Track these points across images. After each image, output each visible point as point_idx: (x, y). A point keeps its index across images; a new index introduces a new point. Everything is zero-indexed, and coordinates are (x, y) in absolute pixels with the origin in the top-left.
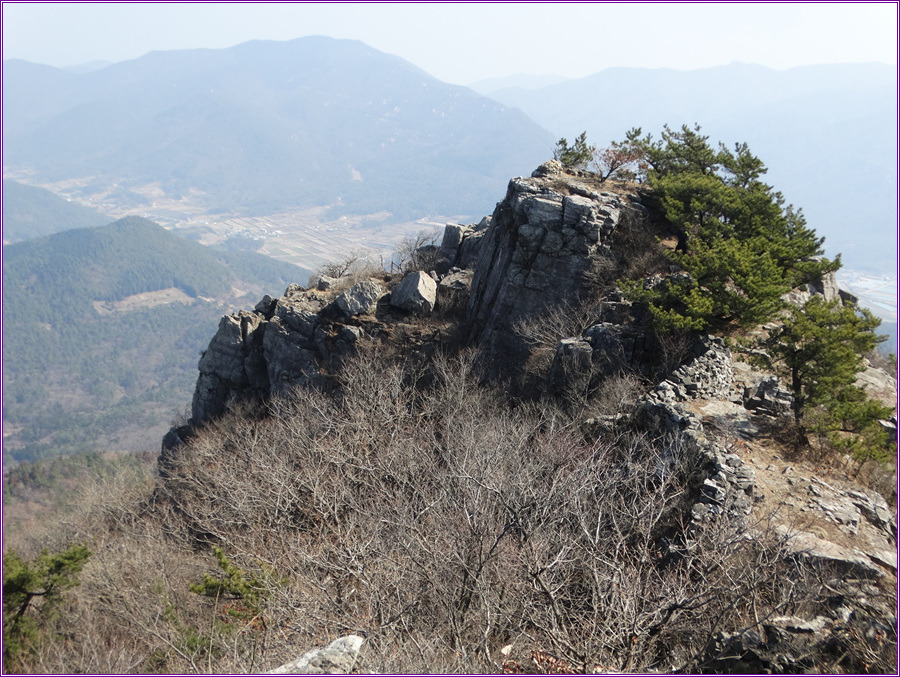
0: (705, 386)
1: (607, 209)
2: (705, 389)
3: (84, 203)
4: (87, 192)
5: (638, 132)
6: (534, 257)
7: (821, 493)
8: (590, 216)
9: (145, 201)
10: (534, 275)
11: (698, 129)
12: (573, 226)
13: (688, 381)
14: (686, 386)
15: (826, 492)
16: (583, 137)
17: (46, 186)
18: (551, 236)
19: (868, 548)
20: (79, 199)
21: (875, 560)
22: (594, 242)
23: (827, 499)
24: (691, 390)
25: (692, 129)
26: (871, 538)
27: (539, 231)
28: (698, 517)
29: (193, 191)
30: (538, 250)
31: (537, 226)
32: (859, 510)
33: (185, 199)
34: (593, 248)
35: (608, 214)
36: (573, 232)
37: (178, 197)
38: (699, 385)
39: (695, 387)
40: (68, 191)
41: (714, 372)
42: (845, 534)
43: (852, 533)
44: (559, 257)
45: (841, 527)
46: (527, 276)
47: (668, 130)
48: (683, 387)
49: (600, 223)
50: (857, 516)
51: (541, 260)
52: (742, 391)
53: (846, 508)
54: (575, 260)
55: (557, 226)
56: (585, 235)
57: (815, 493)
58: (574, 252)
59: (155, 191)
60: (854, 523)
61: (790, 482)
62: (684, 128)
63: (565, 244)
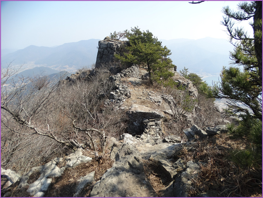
0: (129, 74)
1: (118, 44)
2: (130, 75)
3: (56, 69)
4: (56, 67)
5: (127, 30)
6: (102, 56)
7: (152, 95)
8: (113, 45)
9: (66, 68)
10: (103, 60)
11: (138, 27)
12: (110, 48)
13: (124, 73)
14: (124, 74)
15: (153, 95)
16: (115, 32)
17: (49, 67)
18: (105, 50)
19: (164, 109)
20: (55, 69)
21: (165, 112)
22: (115, 51)
23: (153, 96)
24: (125, 75)
25: (136, 27)
26: (165, 106)
27: (103, 50)
28: (106, 104)
29: (74, 66)
30: (103, 54)
31: (102, 49)
32: (162, 98)
33: (72, 67)
34: (115, 53)
35: (118, 45)
36: (110, 49)
37: (71, 67)
38: (127, 74)
39: (126, 74)
40: (53, 67)
41: (132, 71)
42: (157, 105)
43: (159, 105)
44: (108, 55)
45: (155, 103)
46: (101, 60)
47: (132, 28)
48: (123, 74)
49: (116, 47)
50: (161, 100)
51: (104, 56)
52: (141, 76)
53: (159, 98)
54: (111, 55)
55: (106, 48)
56: (112, 50)
57: (149, 95)
58: (111, 54)
59: (67, 66)
60: (160, 102)
61: (143, 93)
62: (135, 27)
63: (108, 52)
